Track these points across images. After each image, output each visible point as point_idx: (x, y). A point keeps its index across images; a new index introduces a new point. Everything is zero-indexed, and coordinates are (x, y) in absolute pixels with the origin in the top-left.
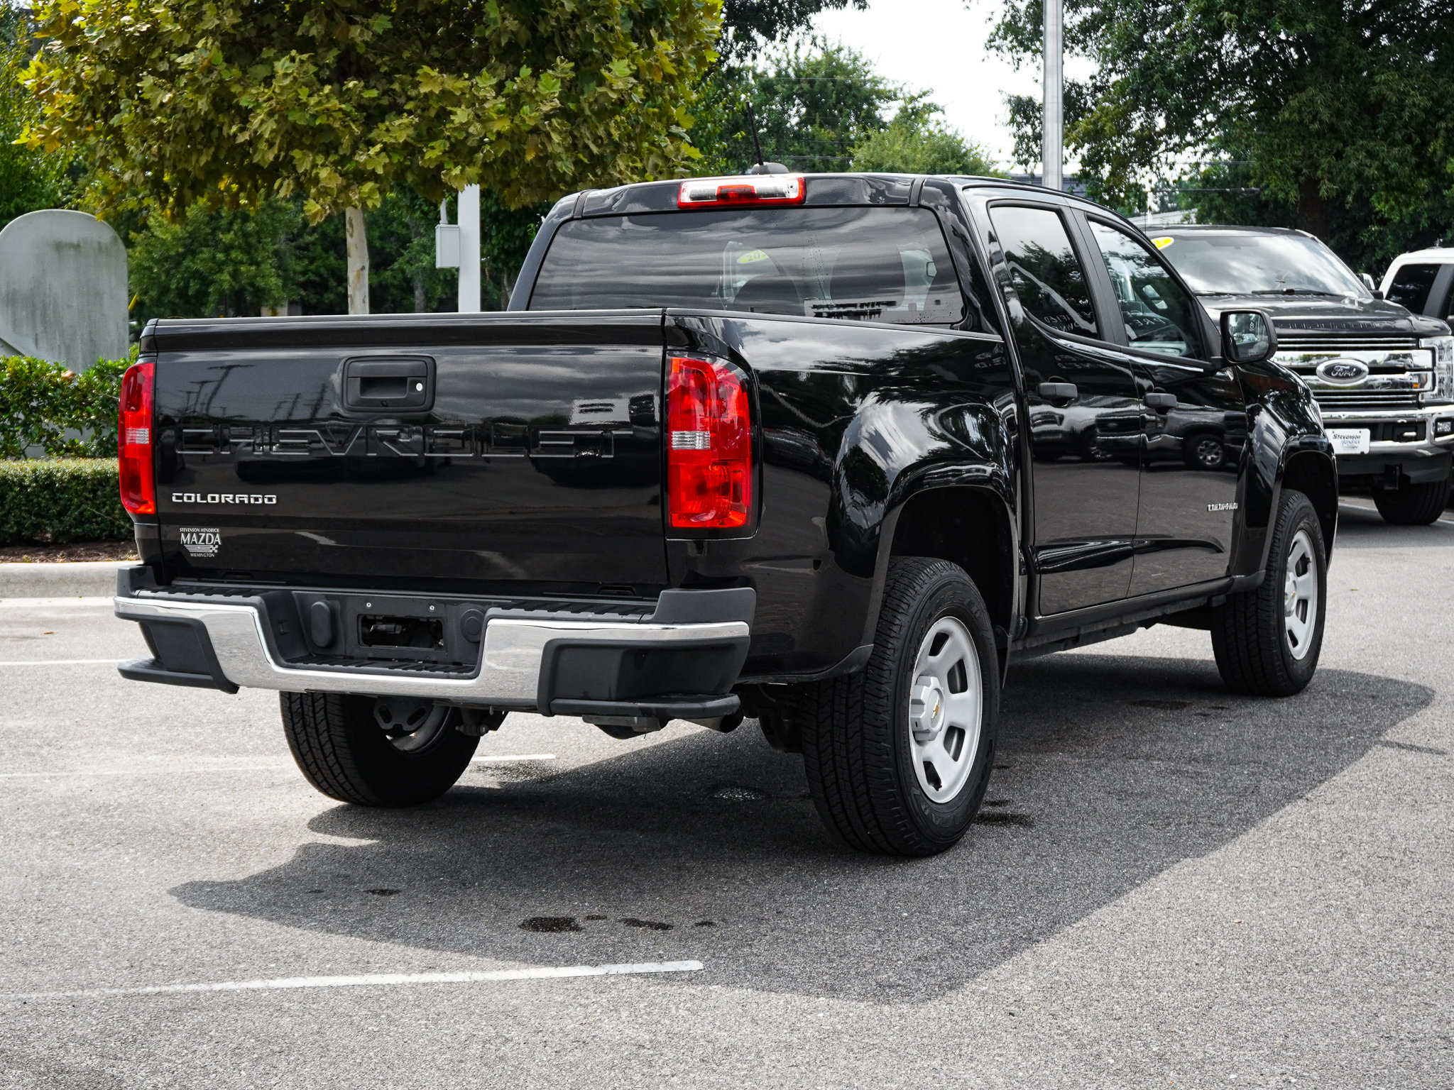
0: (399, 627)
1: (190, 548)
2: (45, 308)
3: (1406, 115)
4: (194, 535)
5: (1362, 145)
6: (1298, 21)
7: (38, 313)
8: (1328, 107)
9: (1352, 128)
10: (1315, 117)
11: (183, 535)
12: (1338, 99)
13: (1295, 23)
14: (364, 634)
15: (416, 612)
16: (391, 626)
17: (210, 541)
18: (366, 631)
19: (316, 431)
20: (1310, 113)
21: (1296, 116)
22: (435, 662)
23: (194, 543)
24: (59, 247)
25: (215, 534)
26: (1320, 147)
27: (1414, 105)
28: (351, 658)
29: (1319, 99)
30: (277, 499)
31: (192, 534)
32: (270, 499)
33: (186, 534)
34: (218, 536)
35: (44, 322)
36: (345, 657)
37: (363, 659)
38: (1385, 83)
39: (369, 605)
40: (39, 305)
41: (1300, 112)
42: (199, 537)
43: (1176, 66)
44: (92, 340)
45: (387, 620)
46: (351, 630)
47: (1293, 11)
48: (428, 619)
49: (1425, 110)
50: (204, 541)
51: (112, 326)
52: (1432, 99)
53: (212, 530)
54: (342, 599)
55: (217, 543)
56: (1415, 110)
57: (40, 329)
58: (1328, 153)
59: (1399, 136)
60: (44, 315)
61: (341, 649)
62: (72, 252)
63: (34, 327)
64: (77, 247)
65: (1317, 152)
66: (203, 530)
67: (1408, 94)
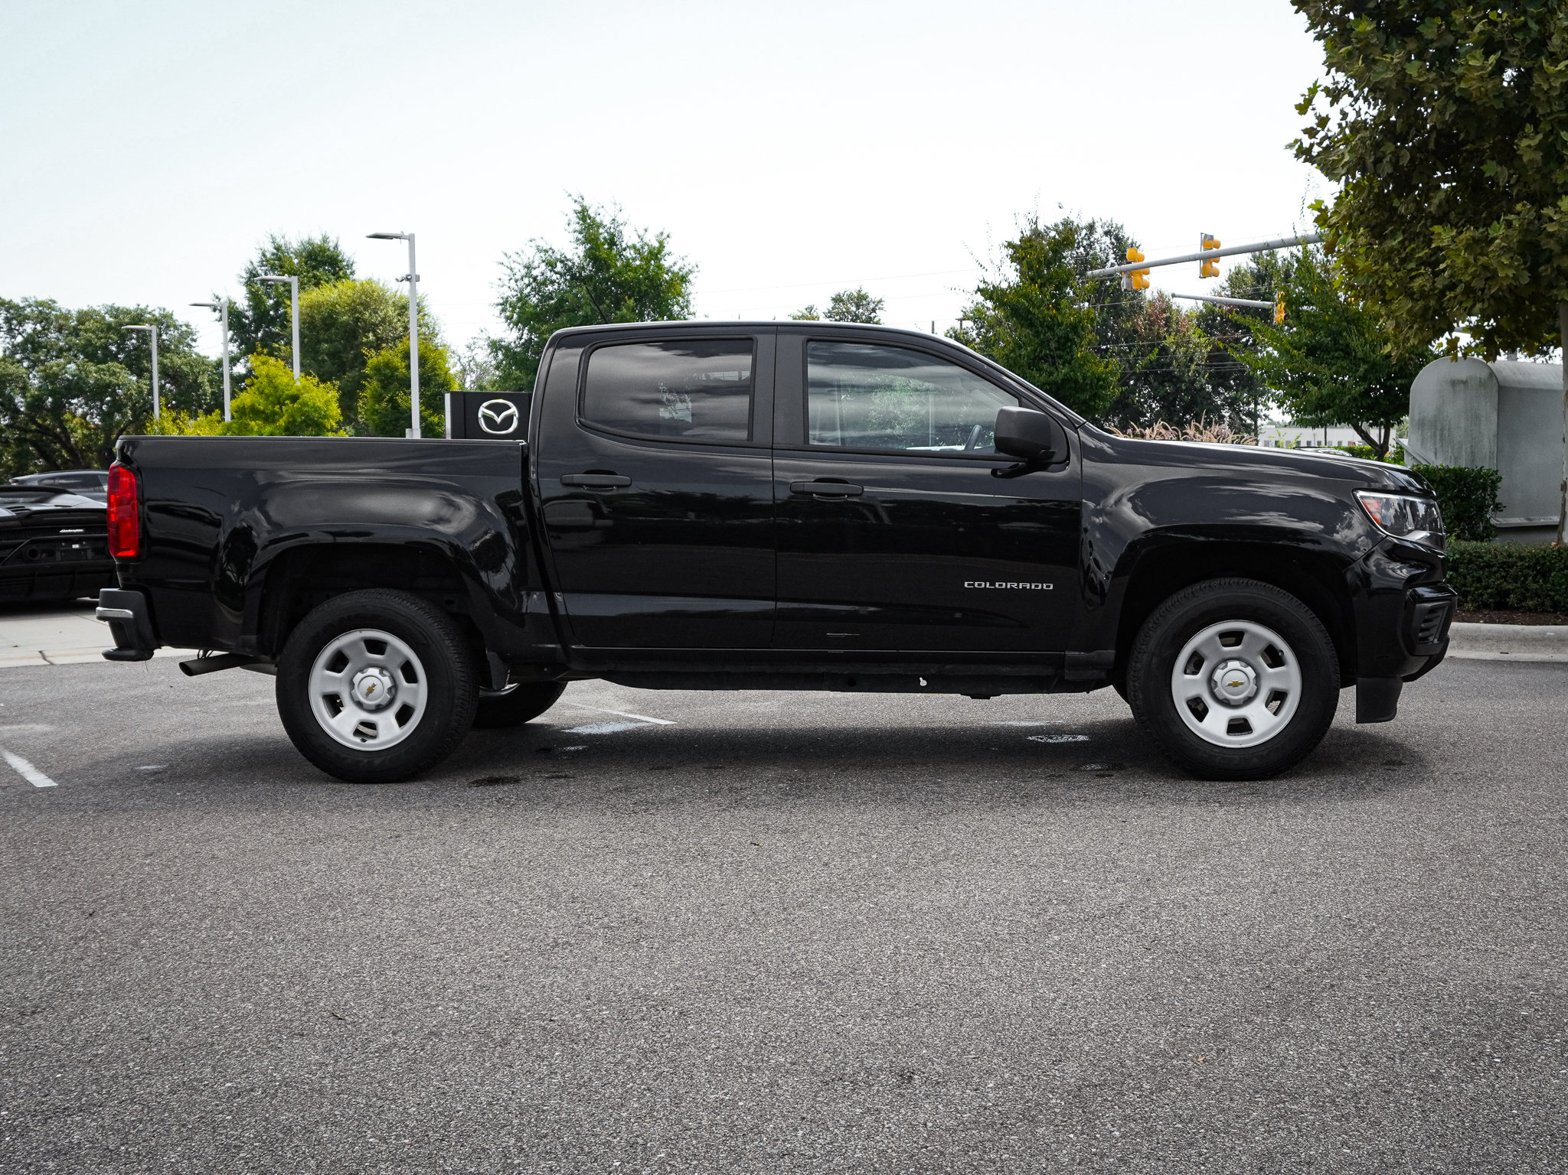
2: (1442, 430)
7: (1438, 433)
24: (1454, 383)
35: (1441, 440)
40: (1439, 427)
44: (1472, 452)
51: (1486, 441)
57: (1438, 445)
60: (1442, 435)
62: (1462, 386)
63: (1435, 444)
64: (1465, 383)
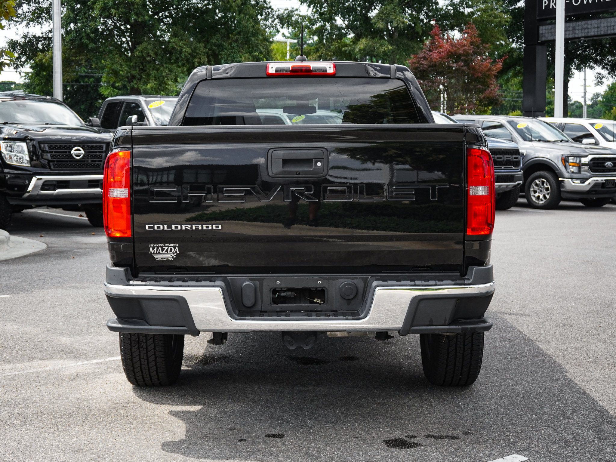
0: (293, 293)
1: (156, 256)
3: (183, 55)
4: (160, 248)
5: (166, 67)
6: (141, 15)
8: (152, 51)
9: (161, 59)
10: (148, 55)
11: (151, 249)
12: (155, 48)
13: (140, 15)
14: (273, 298)
15: (311, 285)
16: (289, 293)
17: (171, 251)
18: (274, 296)
19: (249, 189)
20: (146, 53)
21: (140, 54)
22: (320, 311)
23: (159, 253)
25: (175, 248)
26: (150, 66)
27: (186, 51)
28: (265, 312)
29: (149, 47)
30: (222, 226)
31: (158, 248)
32: (217, 227)
33: (153, 248)
34: (177, 248)
36: (262, 311)
37: (273, 312)
38: (174, 42)
39: (278, 283)
41: (142, 52)
42: (163, 250)
43: (90, 31)
45: (289, 290)
46: (267, 296)
47: (139, 11)
48: (316, 288)
49: (189, 54)
50: (167, 251)
52: (191, 50)
53: (173, 245)
54: (261, 281)
55: (176, 252)
56: (186, 54)
58: (153, 69)
59: (180, 64)
61: (259, 307)
65: (149, 69)
66: (167, 245)
67: (183, 47)
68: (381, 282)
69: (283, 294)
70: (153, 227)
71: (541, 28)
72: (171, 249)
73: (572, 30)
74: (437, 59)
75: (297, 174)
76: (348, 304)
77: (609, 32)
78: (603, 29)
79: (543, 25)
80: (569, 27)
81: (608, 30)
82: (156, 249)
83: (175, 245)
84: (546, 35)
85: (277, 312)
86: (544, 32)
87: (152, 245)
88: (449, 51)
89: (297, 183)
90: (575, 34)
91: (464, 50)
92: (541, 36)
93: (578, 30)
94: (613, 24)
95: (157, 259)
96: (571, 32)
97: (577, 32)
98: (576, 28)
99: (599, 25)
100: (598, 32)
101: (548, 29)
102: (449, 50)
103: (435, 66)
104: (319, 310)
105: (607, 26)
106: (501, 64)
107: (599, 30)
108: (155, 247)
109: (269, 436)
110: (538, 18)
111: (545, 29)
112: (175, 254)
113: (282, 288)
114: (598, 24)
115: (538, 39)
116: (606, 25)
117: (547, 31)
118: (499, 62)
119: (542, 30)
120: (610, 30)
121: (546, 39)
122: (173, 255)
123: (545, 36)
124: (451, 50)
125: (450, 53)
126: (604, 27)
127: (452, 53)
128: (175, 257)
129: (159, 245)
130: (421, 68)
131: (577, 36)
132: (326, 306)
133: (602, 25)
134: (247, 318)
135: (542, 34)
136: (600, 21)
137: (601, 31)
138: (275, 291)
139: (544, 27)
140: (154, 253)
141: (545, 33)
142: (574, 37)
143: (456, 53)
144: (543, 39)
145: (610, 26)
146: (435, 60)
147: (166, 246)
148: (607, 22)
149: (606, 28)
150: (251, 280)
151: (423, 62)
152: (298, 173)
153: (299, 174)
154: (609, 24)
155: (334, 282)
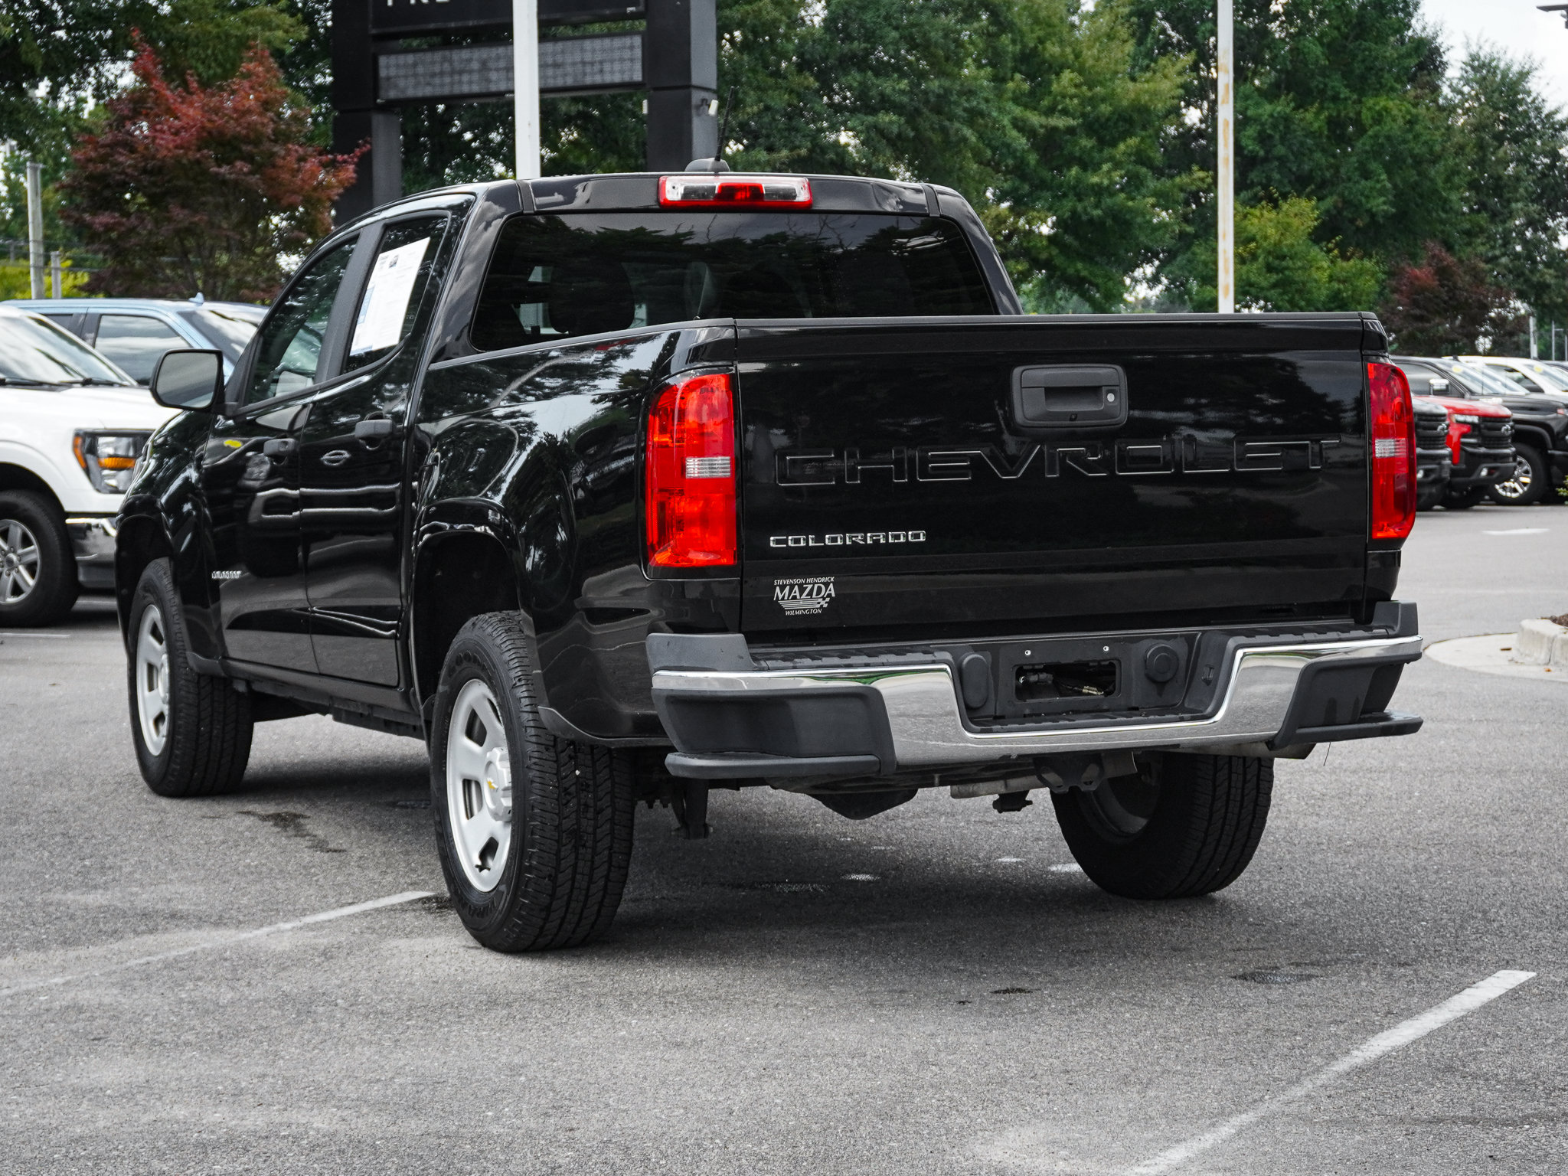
0: (1050, 676)
1: (786, 605)
4: (796, 588)
11: (778, 589)
14: (1017, 687)
15: (1089, 656)
16: (1043, 676)
17: (819, 592)
18: (1018, 683)
23: (794, 598)
25: (827, 585)
28: (1003, 717)
30: (927, 535)
31: (792, 587)
32: (917, 536)
33: (783, 588)
34: (831, 586)
36: (996, 717)
37: (1017, 716)
39: (1029, 653)
42: (802, 590)
45: (1047, 668)
46: (1009, 682)
48: (1099, 662)
50: (810, 594)
53: (823, 580)
54: (994, 649)
55: (829, 595)
61: (990, 709)
66: (810, 581)
68: (1243, 640)
69: (1033, 678)
70: (786, 542)
71: (383, 60)
72: (819, 590)
73: (480, 71)
74: (169, 150)
75: (1071, 420)
76: (1160, 694)
77: (588, 80)
78: (569, 69)
79: (390, 52)
80: (470, 60)
81: (585, 74)
82: (787, 590)
83: (827, 579)
84: (402, 83)
85: (1025, 716)
86: (393, 72)
87: (780, 582)
88: (203, 128)
89: (1072, 438)
90: (488, 81)
91: (249, 124)
92: (383, 84)
93: (497, 70)
94: (598, 57)
95: (787, 613)
96: (475, 77)
97: (494, 76)
98: (491, 65)
99: (559, 59)
100: (555, 77)
101: (406, 66)
102: (202, 122)
103: (159, 171)
104: (1105, 707)
105: (584, 63)
106: (351, 167)
107: (559, 72)
108: (785, 586)
109: (996, 992)
110: (374, 31)
111: (398, 66)
112: (828, 600)
113: (1033, 665)
114: (554, 54)
115: (377, 97)
116: (578, 58)
117: (402, 72)
118: (345, 162)
119: (388, 67)
120: (593, 74)
121: (401, 96)
122: (823, 603)
123: (396, 86)
124: (209, 125)
125: (205, 134)
126: (574, 64)
127: (210, 133)
128: (825, 606)
129: (795, 581)
130: (118, 177)
131: (493, 88)
132: (1118, 699)
133: (569, 59)
134: (994, 727)
135: (388, 78)
136: (560, 46)
137: (565, 75)
138: (1020, 671)
139: (393, 59)
140: (783, 599)
141: (397, 76)
142: (484, 91)
143: (221, 134)
144: (392, 94)
145: (592, 64)
146: (165, 152)
147: (812, 583)
148: (583, 50)
149: (580, 66)
150: (976, 649)
151: (121, 159)
152: (1074, 416)
153: (1075, 420)
154: (588, 57)
155: (1134, 646)
